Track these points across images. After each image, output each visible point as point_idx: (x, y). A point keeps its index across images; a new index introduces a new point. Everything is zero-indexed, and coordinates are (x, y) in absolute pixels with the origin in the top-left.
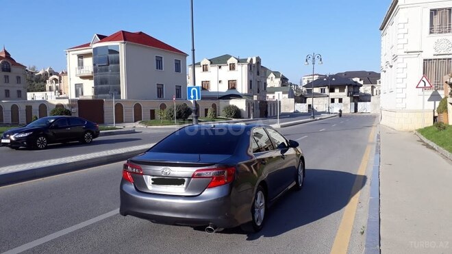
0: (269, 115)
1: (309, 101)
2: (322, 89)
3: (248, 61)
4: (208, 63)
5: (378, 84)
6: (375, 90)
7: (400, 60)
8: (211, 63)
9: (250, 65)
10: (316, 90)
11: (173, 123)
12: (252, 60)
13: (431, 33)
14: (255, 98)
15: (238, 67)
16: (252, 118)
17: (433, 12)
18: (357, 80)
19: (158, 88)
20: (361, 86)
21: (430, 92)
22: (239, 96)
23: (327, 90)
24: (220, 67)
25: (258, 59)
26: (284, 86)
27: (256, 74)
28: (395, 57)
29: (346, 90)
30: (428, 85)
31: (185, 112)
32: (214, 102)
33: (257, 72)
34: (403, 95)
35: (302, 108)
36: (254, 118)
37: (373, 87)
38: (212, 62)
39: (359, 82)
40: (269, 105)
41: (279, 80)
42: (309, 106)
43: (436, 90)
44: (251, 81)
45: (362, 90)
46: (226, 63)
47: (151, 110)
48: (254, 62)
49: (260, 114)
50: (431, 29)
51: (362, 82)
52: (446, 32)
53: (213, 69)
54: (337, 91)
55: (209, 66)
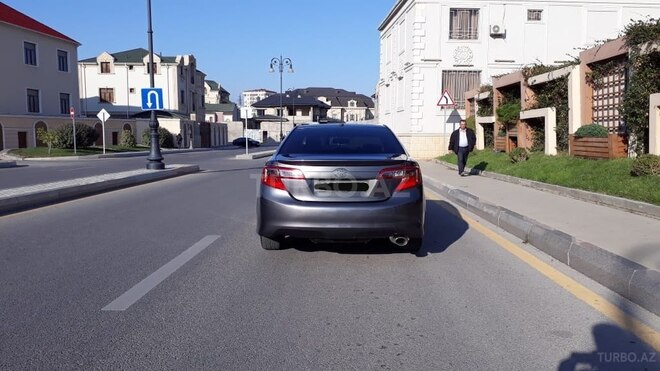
0: (213, 144)
1: (265, 126)
2: (278, 111)
3: (178, 60)
4: (111, 59)
5: (349, 107)
6: (345, 114)
7: (415, 69)
8: (116, 60)
9: (181, 67)
10: (270, 111)
11: (71, 153)
12: (182, 59)
13: (451, 38)
14: (193, 117)
15: (162, 69)
16: (191, 148)
17: (454, 12)
18: (323, 99)
19: (29, 96)
20: (329, 108)
21: (449, 112)
22: (167, 114)
23: (285, 112)
24: (131, 67)
25: (192, 58)
26: (224, 102)
27: (189, 80)
28: (409, 66)
29: (311, 113)
30: (450, 102)
31: (88, 136)
32: (127, 121)
33: (191, 78)
34: (419, 115)
35: (255, 135)
36: (194, 147)
37: (343, 111)
38: (119, 58)
39: (325, 102)
40: (212, 130)
41: (217, 93)
42: (265, 133)
43: (455, 110)
44: (182, 92)
45: (329, 114)
46: (142, 61)
47: (19, 133)
48: (187, 62)
49: (202, 142)
50: (451, 33)
51: (329, 103)
52: (466, 38)
53: (119, 71)
54: (299, 113)
55: (112, 65)
